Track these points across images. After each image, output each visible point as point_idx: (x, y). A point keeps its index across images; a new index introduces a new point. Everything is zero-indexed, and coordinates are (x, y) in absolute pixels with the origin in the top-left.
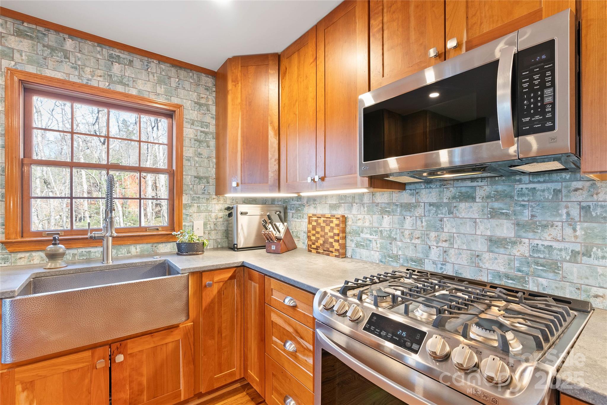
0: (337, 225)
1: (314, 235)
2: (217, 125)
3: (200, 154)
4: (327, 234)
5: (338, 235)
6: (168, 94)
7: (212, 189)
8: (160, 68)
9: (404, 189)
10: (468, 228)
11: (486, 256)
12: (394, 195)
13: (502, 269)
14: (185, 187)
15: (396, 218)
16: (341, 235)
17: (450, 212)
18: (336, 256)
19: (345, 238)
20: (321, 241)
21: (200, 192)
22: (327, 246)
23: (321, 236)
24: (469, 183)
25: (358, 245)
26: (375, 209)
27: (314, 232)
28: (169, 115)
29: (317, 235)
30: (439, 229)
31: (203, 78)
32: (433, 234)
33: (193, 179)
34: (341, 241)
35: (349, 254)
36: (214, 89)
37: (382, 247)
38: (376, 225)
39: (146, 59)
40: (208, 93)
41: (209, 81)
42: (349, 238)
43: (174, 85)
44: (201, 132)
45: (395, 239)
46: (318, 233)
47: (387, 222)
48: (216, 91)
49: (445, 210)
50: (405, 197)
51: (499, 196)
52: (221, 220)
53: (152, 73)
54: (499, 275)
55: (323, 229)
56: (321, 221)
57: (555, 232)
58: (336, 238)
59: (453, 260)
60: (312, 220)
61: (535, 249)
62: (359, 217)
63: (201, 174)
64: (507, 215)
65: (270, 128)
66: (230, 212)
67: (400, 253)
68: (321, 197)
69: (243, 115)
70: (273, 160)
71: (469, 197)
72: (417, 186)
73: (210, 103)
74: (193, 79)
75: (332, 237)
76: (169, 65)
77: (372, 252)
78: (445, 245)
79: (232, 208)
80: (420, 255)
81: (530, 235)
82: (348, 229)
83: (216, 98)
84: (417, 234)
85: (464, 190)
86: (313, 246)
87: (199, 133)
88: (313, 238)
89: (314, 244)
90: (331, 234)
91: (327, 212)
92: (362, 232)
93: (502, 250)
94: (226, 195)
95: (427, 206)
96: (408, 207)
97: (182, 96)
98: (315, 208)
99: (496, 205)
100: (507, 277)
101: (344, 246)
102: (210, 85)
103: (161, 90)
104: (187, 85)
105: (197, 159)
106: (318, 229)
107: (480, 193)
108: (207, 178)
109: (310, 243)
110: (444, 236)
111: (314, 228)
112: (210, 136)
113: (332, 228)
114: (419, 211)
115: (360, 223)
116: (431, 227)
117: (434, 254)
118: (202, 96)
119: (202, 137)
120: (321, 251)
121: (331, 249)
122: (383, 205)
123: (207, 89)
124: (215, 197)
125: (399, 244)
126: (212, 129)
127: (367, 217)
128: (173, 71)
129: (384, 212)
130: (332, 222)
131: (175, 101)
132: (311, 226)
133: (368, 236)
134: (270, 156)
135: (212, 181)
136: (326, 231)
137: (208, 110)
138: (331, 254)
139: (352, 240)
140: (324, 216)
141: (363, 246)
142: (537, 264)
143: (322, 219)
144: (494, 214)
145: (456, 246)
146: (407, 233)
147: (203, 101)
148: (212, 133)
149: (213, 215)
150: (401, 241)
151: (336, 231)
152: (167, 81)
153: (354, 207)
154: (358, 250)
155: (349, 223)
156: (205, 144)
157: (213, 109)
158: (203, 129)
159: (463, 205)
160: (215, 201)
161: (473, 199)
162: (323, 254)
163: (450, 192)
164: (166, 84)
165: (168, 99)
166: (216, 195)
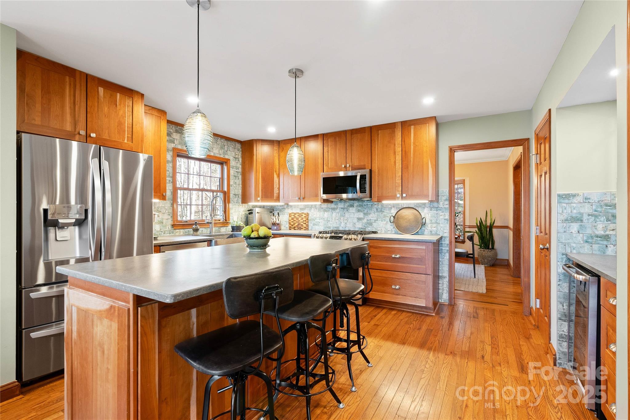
0: (305, 217)
1: (292, 222)
2: (242, 168)
3: (236, 183)
4: (300, 221)
5: (305, 221)
6: (225, 153)
7: (240, 200)
8: (221, 141)
9: (333, 203)
10: (352, 216)
11: (357, 223)
12: (329, 205)
13: (361, 227)
14: (230, 200)
15: (330, 213)
16: (307, 221)
17: (347, 211)
18: (304, 230)
19: (308, 222)
20: (296, 224)
21: (236, 202)
22: (300, 226)
23: (297, 222)
24: (352, 202)
25: (314, 225)
26: (321, 210)
27: (293, 221)
28: (221, 164)
29: (294, 222)
30: (344, 216)
31: (237, 144)
32: (342, 218)
33: (233, 195)
34: (307, 224)
35: (310, 229)
36: (241, 150)
37: (324, 224)
38: (321, 216)
39: (216, 137)
40: (239, 152)
41: (238, 146)
42: (310, 222)
43: (226, 149)
44: (236, 172)
45: (329, 221)
46: (295, 221)
47: (326, 215)
48: (242, 151)
49: (346, 210)
50: (333, 205)
51: (360, 206)
52: (244, 216)
53: (219, 144)
54: (360, 228)
55: (297, 219)
56: (296, 215)
57: (371, 215)
58: (304, 222)
59: (348, 226)
60: (292, 215)
61: (368, 220)
62: (315, 213)
63: (236, 193)
64: (362, 211)
65: (275, 174)
66: (250, 212)
67: (331, 226)
68: (295, 205)
69: (262, 167)
70: (276, 188)
71: (352, 206)
72: (337, 202)
73: (239, 157)
74: (233, 146)
75: (302, 222)
76: (224, 139)
77: (320, 227)
78: (346, 221)
79: (253, 210)
80: (338, 226)
81: (367, 216)
82: (309, 219)
83: (242, 154)
84: (337, 218)
85: (351, 204)
86: (292, 227)
87: (235, 173)
88: (292, 223)
89: (292, 226)
90: (302, 221)
91: (298, 211)
92: (316, 219)
93: (361, 221)
94: (249, 204)
95: (340, 209)
96: (334, 209)
97: (229, 154)
98: (292, 210)
99: (359, 208)
100: (362, 229)
101: (308, 225)
102: (239, 148)
103: (221, 152)
104: (231, 149)
105: (234, 185)
106: (295, 219)
107: (355, 205)
108: (238, 195)
109: (290, 226)
110: (345, 218)
111: (292, 219)
112: (239, 174)
113: (302, 218)
114: (338, 210)
115: (315, 216)
116: (342, 216)
117: (343, 225)
118: (237, 153)
119: (236, 175)
120: (296, 228)
121: (302, 227)
122: (325, 209)
123: (238, 150)
124: (241, 204)
125: (331, 222)
126: (240, 170)
127: (318, 213)
128: (225, 143)
129: (325, 211)
130: (302, 216)
131: (227, 157)
132: (291, 218)
133: (319, 221)
134: (275, 186)
135: (240, 196)
136: (299, 220)
137: (239, 161)
138: (302, 229)
139: (311, 223)
140: (298, 213)
141: (316, 225)
142: (368, 224)
143: (297, 214)
144: (359, 211)
145: (349, 221)
146: (333, 218)
147: (237, 156)
148: (240, 172)
149: (241, 213)
150: (331, 221)
151: (304, 219)
152: (223, 147)
153: (312, 209)
154: (314, 226)
155: (310, 216)
156: (237, 178)
157: (240, 159)
158: (237, 170)
159: (351, 208)
160: (241, 207)
161: (354, 206)
162: (297, 230)
163: (347, 204)
164: (223, 149)
165: (224, 156)
166: (242, 203)
